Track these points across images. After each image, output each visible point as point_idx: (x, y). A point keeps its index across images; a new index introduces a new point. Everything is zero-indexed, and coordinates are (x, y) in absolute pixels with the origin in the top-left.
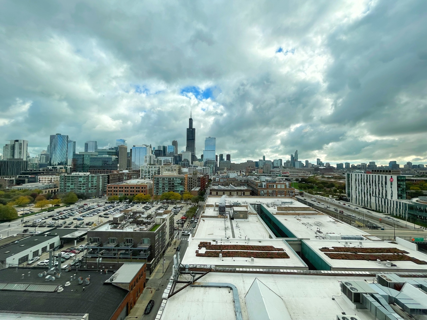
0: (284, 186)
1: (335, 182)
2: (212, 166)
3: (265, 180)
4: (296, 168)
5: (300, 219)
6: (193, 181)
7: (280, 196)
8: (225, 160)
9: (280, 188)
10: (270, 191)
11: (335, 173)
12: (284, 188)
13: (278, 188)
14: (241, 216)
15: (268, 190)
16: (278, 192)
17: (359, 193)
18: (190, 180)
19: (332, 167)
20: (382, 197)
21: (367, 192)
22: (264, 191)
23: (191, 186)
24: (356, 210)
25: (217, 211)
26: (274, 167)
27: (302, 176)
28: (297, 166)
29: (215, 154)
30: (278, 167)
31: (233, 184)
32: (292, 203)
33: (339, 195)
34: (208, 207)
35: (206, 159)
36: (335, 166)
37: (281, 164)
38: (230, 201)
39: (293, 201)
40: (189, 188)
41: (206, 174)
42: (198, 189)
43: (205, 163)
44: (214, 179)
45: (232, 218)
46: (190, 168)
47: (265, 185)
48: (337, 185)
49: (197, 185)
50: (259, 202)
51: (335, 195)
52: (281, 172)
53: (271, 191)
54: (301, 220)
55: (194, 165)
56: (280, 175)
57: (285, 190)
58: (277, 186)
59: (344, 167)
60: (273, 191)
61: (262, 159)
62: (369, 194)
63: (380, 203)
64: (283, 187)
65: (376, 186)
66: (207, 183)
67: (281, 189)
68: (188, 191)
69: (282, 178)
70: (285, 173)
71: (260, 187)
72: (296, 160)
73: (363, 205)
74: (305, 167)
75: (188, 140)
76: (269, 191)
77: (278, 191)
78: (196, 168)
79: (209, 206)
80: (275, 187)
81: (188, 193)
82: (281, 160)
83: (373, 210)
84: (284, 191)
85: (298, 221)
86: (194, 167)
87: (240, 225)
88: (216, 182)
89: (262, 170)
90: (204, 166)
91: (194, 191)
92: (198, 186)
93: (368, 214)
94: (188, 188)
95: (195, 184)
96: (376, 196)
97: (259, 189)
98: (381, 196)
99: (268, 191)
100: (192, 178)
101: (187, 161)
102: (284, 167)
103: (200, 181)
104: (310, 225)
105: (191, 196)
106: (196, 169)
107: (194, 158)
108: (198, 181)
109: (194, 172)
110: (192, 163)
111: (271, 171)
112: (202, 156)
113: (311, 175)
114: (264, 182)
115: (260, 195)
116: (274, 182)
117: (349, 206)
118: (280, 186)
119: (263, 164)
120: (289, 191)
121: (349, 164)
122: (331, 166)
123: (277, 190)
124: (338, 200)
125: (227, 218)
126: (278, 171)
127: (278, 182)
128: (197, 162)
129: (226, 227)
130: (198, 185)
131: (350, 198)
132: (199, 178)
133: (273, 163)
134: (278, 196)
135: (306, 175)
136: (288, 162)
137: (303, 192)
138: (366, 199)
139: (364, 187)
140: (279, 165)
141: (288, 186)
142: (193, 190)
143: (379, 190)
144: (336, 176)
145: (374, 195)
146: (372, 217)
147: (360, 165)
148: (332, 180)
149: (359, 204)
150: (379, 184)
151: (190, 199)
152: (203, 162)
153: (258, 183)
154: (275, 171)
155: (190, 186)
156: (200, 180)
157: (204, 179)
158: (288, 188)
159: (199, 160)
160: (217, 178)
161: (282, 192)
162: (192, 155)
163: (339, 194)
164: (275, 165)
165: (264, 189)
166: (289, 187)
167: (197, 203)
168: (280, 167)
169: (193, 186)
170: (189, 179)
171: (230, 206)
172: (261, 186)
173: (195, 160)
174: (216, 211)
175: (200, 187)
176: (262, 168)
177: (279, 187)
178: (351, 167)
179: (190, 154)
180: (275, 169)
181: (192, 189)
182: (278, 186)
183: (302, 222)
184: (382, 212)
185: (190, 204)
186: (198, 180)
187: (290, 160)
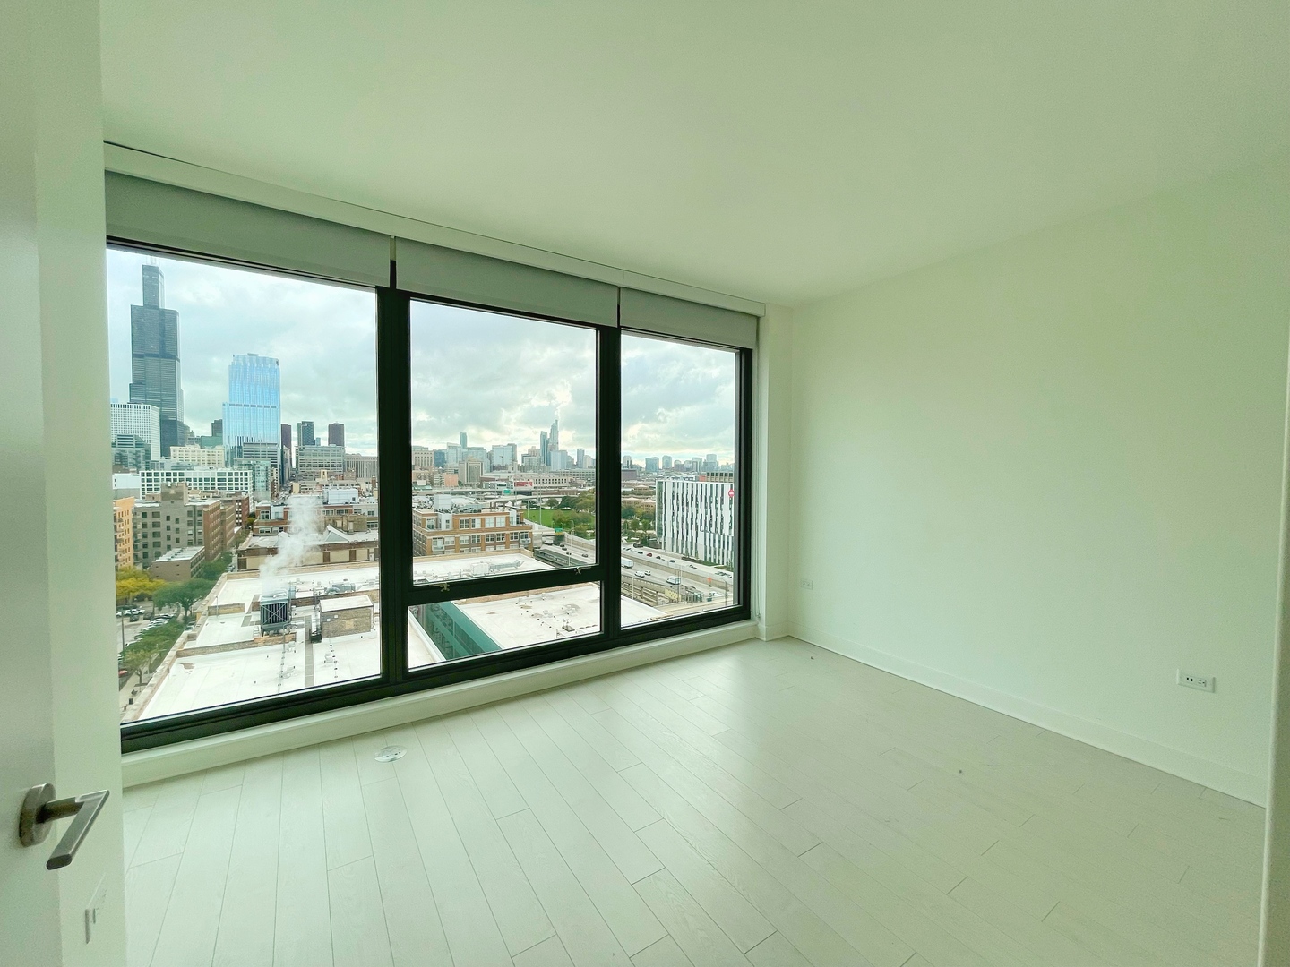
0: (503, 520)
1: (636, 502)
2: (267, 463)
3: (449, 508)
4: (553, 468)
5: (528, 604)
6: (164, 523)
7: (492, 549)
8: (324, 443)
9: (492, 526)
10: (464, 538)
11: (640, 480)
12: (503, 525)
13: (487, 526)
14: (349, 624)
15: (456, 536)
16: (487, 540)
17: (678, 527)
18: (149, 521)
19: (636, 466)
20: (716, 532)
21: (692, 523)
22: (446, 540)
23: (157, 545)
24: (671, 565)
25: (257, 623)
26: (493, 468)
27: (566, 492)
28: (557, 464)
29: (278, 418)
30: (504, 468)
31: (339, 524)
32: (518, 564)
33: (642, 534)
34: (219, 614)
35: (237, 439)
36: (643, 465)
37: (514, 459)
38: (319, 583)
39: (521, 561)
40: (145, 555)
41: (231, 496)
42: (189, 554)
43: (233, 452)
44: (266, 514)
45: (314, 638)
46: (153, 471)
47: (447, 521)
48: (640, 511)
49: (184, 539)
50: (424, 572)
51: (634, 535)
52: (511, 482)
53: (467, 538)
54: (530, 607)
55: (173, 461)
56: (508, 492)
57: (507, 532)
58: (483, 520)
59: (661, 467)
60: (473, 537)
61: (457, 441)
62: (694, 526)
63: (712, 545)
64: (501, 522)
65: (706, 507)
66: (236, 530)
67: (495, 529)
68: (139, 568)
69: (513, 498)
70: (523, 484)
71: (433, 528)
72: (554, 447)
73: (684, 552)
74: (577, 465)
75: (141, 356)
76: (461, 539)
77: (487, 535)
78: (181, 474)
79: (222, 610)
80: (478, 526)
81: (136, 576)
82: (513, 447)
83: (700, 562)
84: (503, 534)
85: (524, 610)
86: (177, 467)
87: (340, 654)
88: (272, 523)
89: (456, 478)
90: (226, 466)
91: (168, 562)
92: (190, 544)
93: (692, 570)
94: (140, 554)
95: (174, 536)
96: (705, 531)
97: (429, 534)
98: (713, 530)
99: (457, 539)
100: (156, 514)
101: (138, 445)
102: (522, 469)
103: (200, 524)
104: (550, 616)
105: (152, 584)
106: (185, 477)
107: (172, 432)
108: (190, 524)
109: (167, 490)
110: (165, 452)
111: (483, 480)
112: (217, 427)
113: (587, 489)
114: (447, 512)
115: (432, 553)
116: (475, 512)
117: (659, 558)
118: (493, 520)
119: (460, 459)
120: (516, 534)
121: (670, 458)
122: (633, 463)
123: (484, 534)
124: (639, 546)
125: (294, 640)
126: (502, 480)
127: (488, 511)
128: (188, 447)
129: (285, 669)
130: (192, 538)
131: (662, 540)
132: (195, 513)
133: (490, 456)
134: (487, 550)
135: (575, 488)
136: (532, 453)
137: (563, 533)
138: (689, 540)
139: (687, 511)
140: (507, 461)
141: (515, 520)
142: (163, 559)
143: (711, 517)
144: (640, 489)
145: (703, 528)
146: (696, 578)
147: (690, 462)
148: (632, 499)
149: (678, 551)
150: (711, 503)
151: (150, 599)
152: (222, 451)
153: (428, 518)
154: (494, 480)
155: (150, 546)
156: (199, 518)
157: (223, 513)
158: (515, 524)
159: (201, 441)
160: (273, 510)
161: (498, 539)
162: (162, 422)
163: (641, 532)
164: (497, 462)
165: (445, 533)
166: (518, 523)
167: (186, 609)
168: (510, 468)
169: (164, 543)
170: (144, 515)
171: (315, 600)
172: (436, 526)
173: (179, 441)
174: (252, 624)
175: (200, 543)
176: (456, 472)
177: (489, 523)
178: (673, 466)
179: (154, 414)
180: (496, 473)
181: (158, 555)
182: (487, 521)
183: (532, 611)
184: (714, 564)
185: (150, 617)
186: (191, 519)
187: (538, 447)
